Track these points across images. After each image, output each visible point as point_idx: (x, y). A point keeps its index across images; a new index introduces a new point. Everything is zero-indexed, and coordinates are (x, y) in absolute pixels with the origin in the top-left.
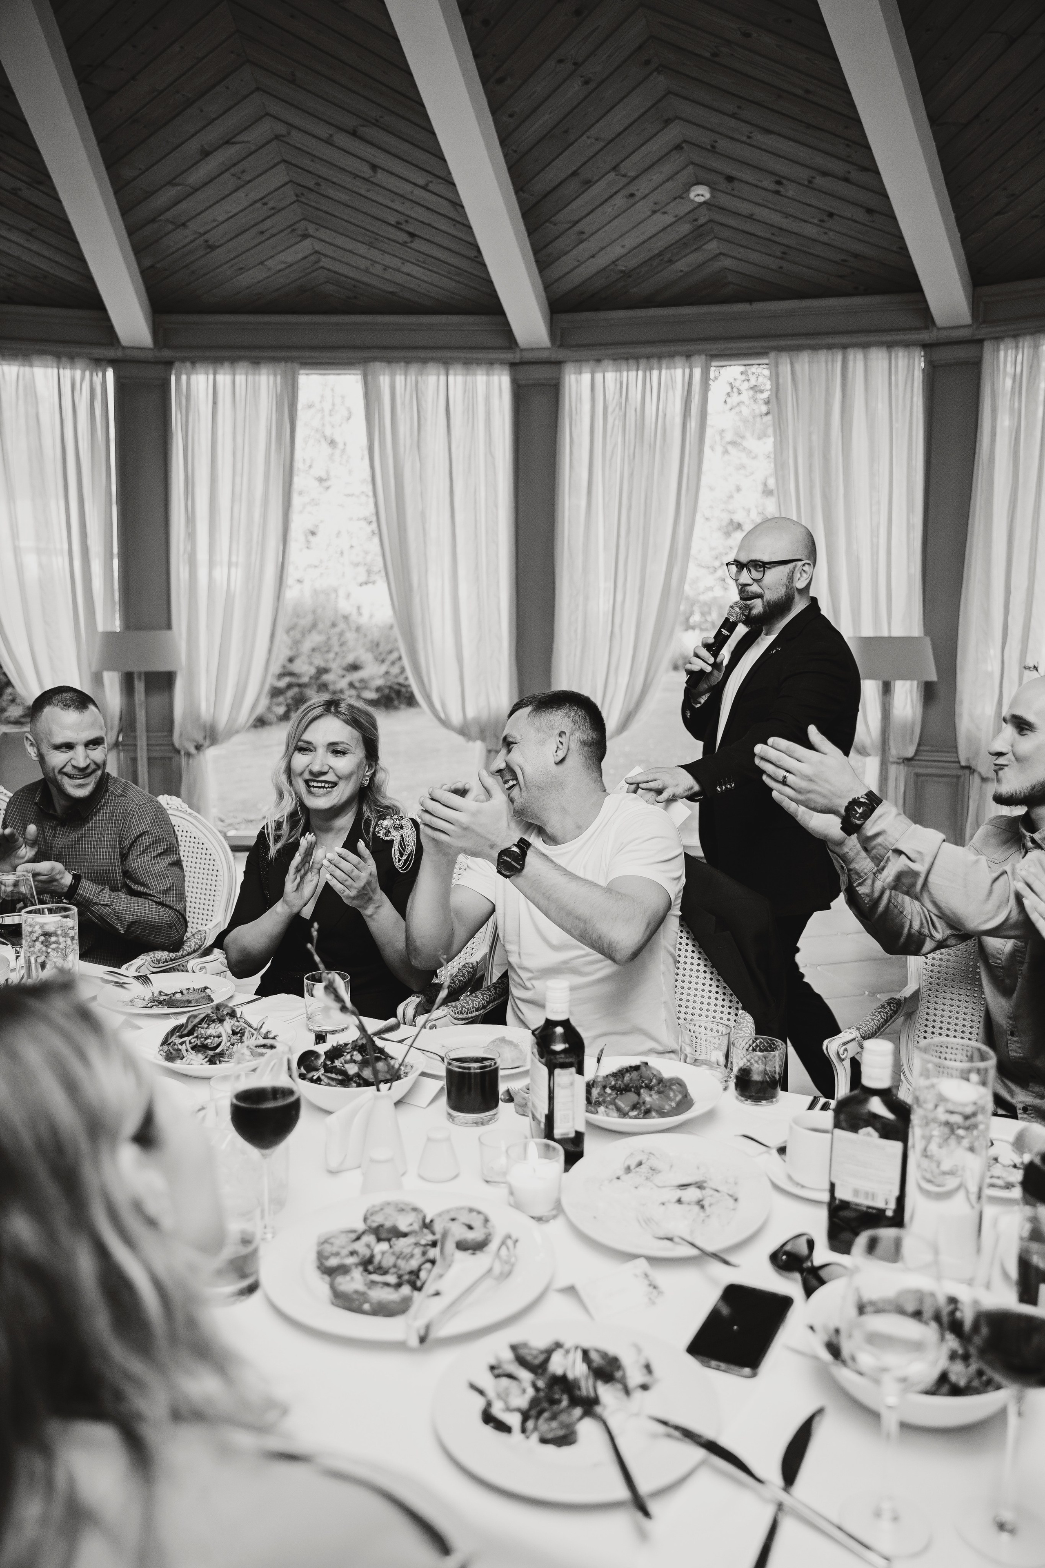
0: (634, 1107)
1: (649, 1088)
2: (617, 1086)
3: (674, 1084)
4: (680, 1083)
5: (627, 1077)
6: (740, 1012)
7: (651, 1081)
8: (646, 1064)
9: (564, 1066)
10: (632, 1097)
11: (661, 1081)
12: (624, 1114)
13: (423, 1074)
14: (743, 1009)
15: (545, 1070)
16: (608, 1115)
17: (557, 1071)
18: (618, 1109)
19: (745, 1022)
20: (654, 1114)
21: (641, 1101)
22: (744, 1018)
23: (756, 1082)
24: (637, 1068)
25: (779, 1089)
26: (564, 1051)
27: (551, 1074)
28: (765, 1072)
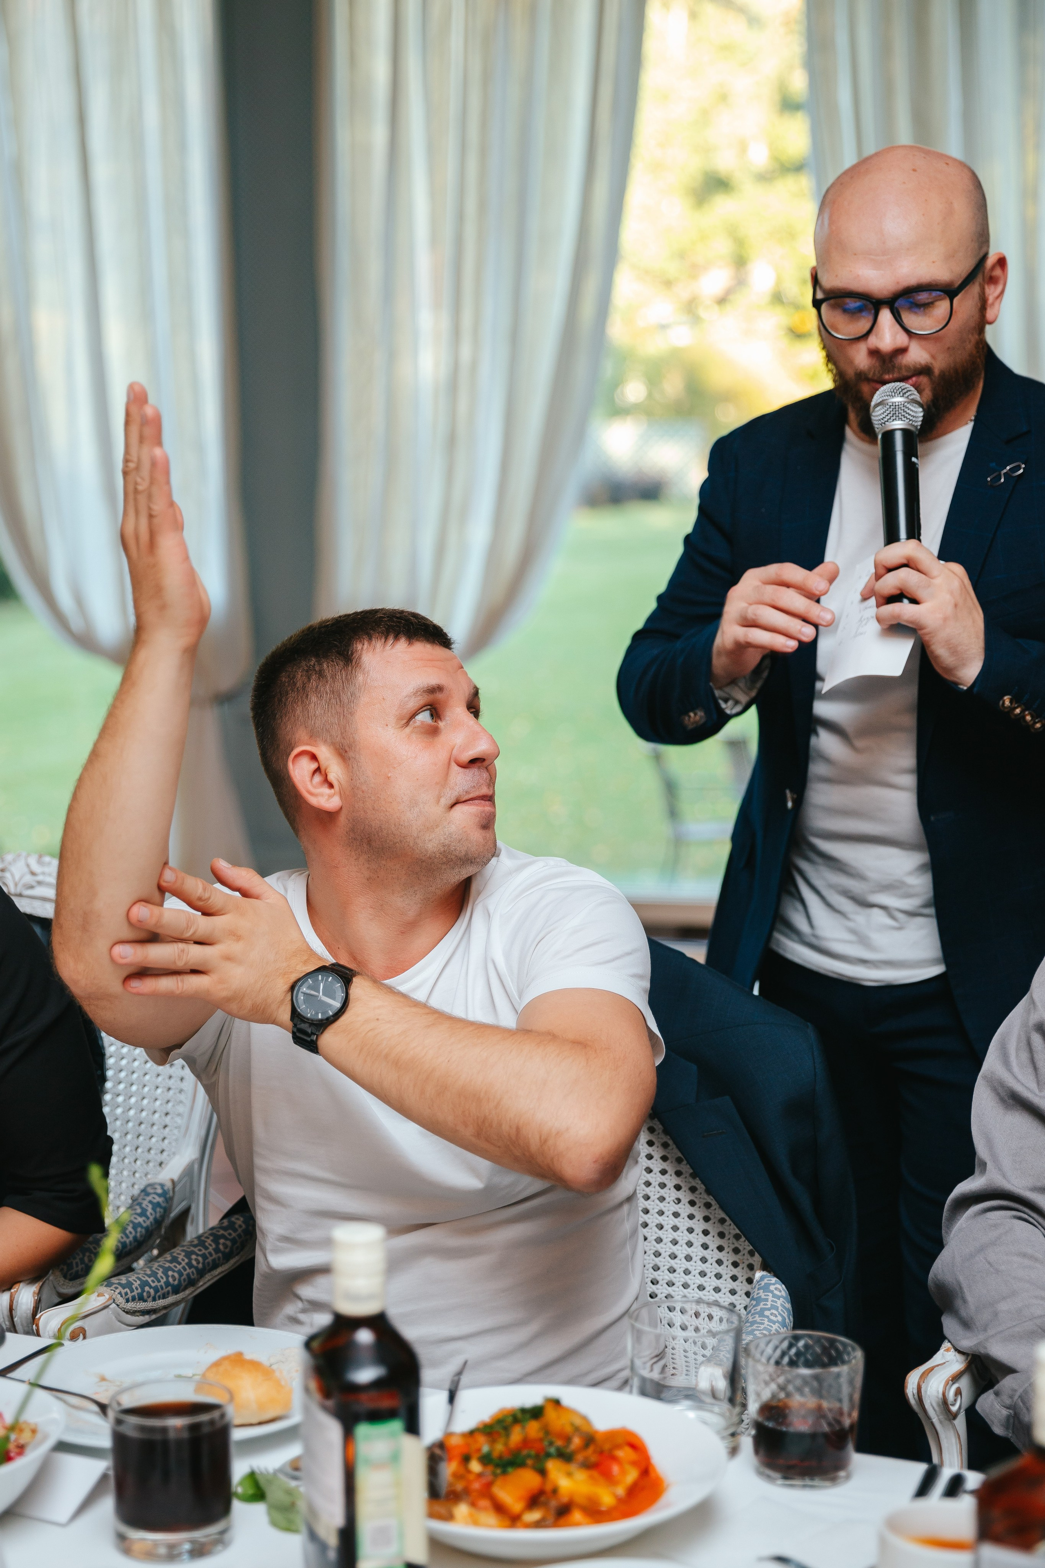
0: (534, 1500)
1: (565, 1456)
2: (495, 1454)
3: (618, 1447)
4: (635, 1445)
5: (516, 1436)
6: (758, 1274)
7: (568, 1439)
8: (557, 1403)
9: (376, 1417)
10: (528, 1479)
11: (590, 1439)
12: (513, 1520)
13: (63, 1447)
14: (765, 1267)
15: (333, 1429)
16: (476, 1523)
17: (363, 1430)
18: (499, 1508)
19: (770, 1298)
20: (577, 1515)
21: (548, 1487)
22: (766, 1288)
23: (801, 1436)
24: (536, 1413)
25: (850, 1447)
26: (377, 1384)
27: (348, 1434)
28: (819, 1413)
